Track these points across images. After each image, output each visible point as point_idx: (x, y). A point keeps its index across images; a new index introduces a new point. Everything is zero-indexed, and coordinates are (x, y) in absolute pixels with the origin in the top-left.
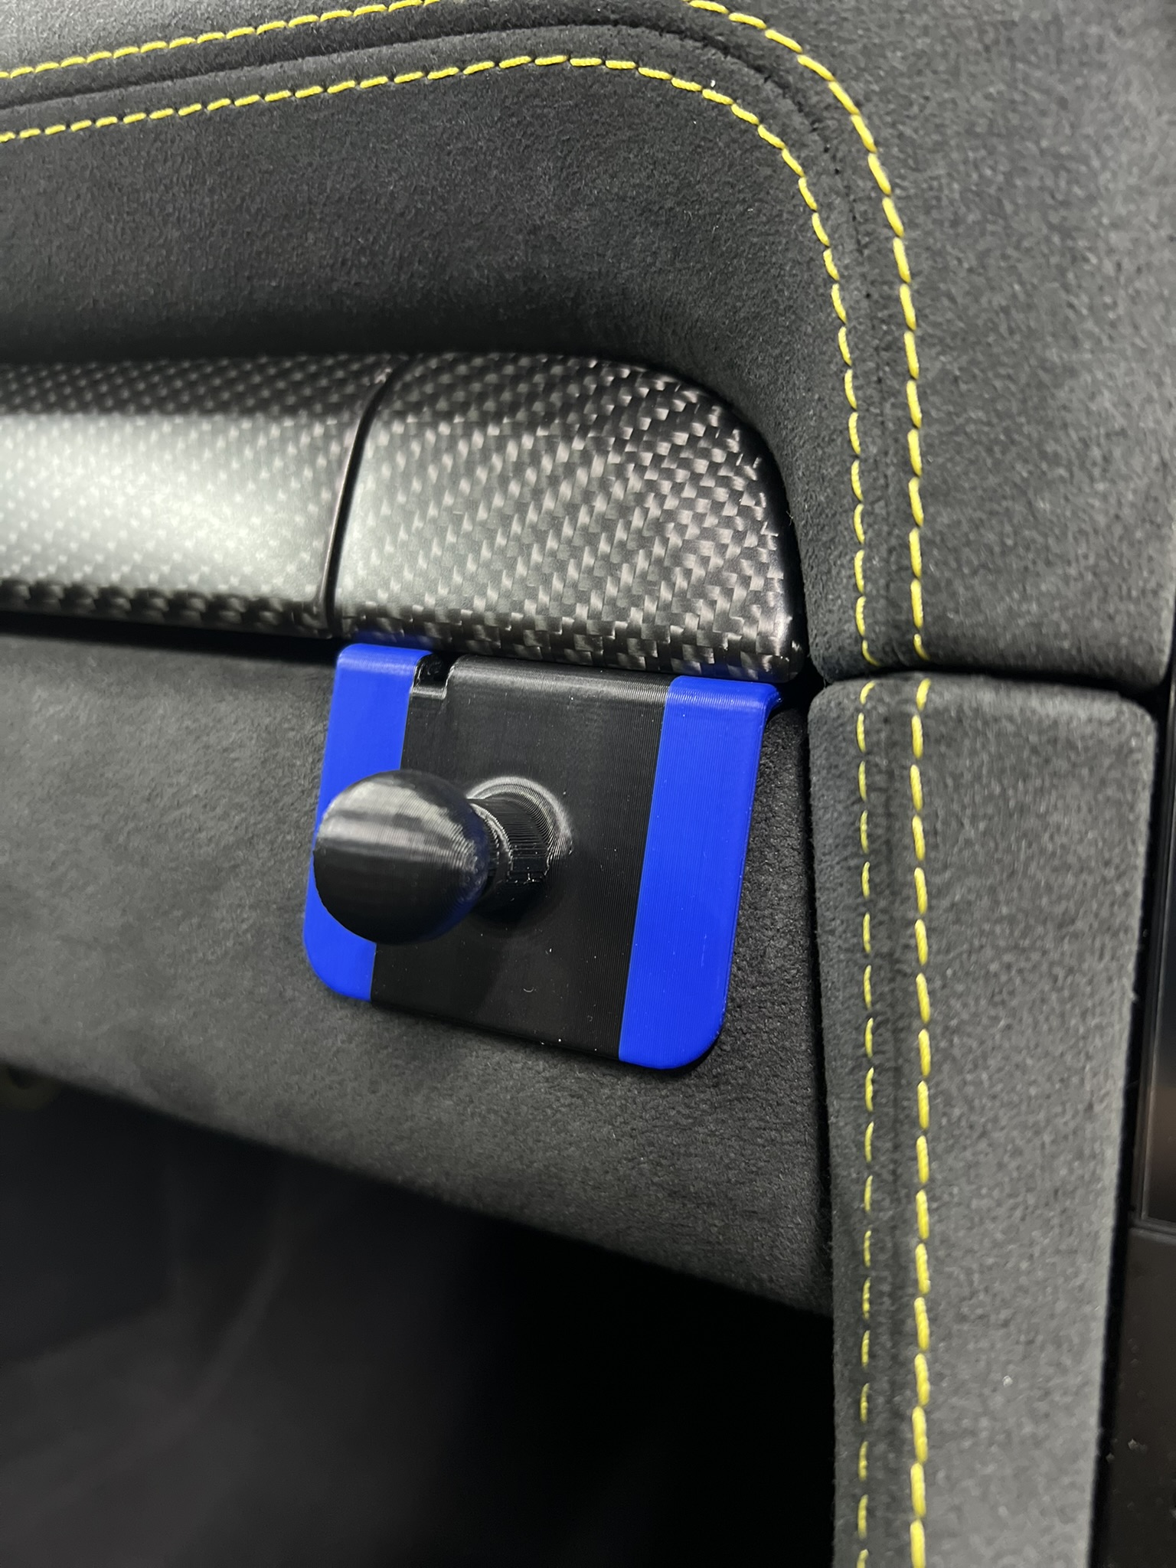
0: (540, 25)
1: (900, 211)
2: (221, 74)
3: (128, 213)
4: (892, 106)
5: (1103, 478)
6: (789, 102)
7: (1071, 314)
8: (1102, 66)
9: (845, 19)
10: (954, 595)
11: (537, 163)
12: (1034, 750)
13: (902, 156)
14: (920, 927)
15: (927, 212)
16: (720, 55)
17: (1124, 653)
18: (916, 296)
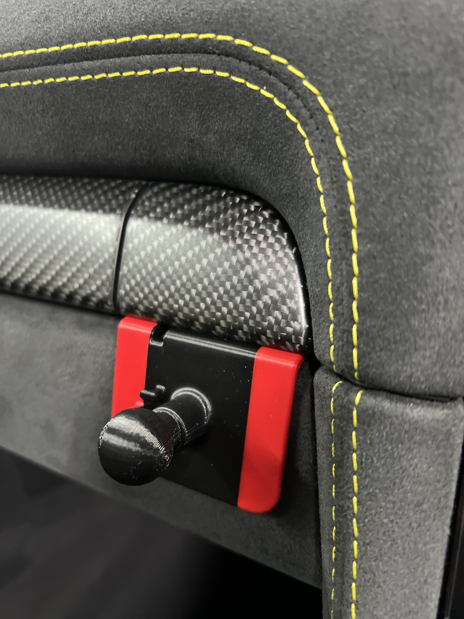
0: (185, 53)
1: (351, 168)
2: (48, 67)
3: (19, 124)
4: (347, 114)
5: (444, 309)
6: (300, 101)
7: (432, 230)
8: (452, 100)
9: (325, 65)
10: (371, 359)
11: (189, 113)
12: (406, 432)
13: (352, 140)
14: (355, 499)
15: (364, 171)
16: (267, 75)
17: (450, 390)
18: (358, 213)
